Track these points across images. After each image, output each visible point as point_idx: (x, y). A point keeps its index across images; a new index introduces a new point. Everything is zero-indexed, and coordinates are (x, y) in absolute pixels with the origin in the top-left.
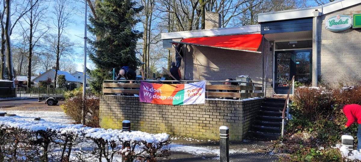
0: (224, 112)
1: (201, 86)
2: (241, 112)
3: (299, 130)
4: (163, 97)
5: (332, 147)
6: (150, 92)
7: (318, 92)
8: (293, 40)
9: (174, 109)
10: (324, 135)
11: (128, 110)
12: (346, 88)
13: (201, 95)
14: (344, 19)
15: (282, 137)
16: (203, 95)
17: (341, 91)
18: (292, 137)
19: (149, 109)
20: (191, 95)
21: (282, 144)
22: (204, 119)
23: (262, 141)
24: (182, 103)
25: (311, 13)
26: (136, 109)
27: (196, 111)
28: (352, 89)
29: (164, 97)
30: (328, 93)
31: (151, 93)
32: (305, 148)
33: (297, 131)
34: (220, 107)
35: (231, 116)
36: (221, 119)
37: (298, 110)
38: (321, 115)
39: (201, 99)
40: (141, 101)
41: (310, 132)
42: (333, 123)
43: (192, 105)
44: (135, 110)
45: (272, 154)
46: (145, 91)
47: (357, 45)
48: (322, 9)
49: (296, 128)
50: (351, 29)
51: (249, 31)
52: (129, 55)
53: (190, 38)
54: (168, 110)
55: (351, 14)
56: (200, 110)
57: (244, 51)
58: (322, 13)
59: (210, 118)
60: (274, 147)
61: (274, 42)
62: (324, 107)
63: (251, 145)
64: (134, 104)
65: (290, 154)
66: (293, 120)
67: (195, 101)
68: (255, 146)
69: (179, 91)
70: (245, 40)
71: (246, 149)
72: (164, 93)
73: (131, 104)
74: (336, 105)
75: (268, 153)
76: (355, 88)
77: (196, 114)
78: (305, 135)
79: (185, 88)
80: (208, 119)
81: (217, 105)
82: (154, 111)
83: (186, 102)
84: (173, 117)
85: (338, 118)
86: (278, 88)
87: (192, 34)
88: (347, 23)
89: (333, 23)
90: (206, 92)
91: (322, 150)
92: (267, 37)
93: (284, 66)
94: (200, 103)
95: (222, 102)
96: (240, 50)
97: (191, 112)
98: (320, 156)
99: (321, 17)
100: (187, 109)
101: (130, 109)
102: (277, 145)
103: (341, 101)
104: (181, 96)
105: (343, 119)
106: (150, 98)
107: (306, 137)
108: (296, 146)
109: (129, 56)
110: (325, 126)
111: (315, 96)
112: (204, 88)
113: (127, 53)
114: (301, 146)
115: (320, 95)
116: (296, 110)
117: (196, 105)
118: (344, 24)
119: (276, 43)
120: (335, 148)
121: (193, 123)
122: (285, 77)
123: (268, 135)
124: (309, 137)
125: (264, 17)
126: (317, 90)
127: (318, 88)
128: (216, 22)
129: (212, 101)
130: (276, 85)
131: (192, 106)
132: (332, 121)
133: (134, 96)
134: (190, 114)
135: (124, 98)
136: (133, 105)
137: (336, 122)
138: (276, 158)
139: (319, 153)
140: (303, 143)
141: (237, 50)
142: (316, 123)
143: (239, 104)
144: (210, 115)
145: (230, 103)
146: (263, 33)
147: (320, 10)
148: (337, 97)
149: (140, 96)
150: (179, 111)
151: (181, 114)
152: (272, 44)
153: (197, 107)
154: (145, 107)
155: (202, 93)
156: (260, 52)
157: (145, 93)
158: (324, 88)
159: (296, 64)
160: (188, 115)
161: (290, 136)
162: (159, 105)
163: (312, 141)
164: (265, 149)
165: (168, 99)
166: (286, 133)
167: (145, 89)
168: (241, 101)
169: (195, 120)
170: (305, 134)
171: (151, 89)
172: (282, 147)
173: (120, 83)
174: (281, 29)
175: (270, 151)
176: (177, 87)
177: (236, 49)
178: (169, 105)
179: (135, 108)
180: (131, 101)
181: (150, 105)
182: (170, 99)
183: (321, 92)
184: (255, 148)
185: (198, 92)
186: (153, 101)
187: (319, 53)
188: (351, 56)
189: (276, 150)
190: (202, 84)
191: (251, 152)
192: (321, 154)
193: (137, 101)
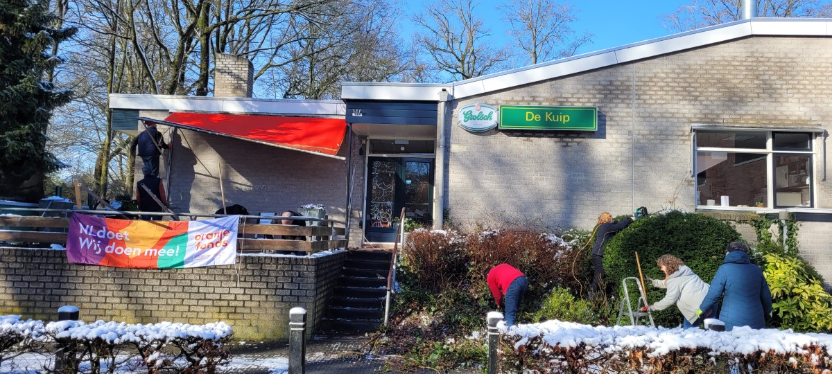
0: (277, 280)
1: (228, 226)
2: (312, 280)
3: (414, 310)
4: (132, 251)
5: (466, 337)
6: (97, 239)
7: (445, 241)
8: (402, 138)
9: (159, 277)
10: (454, 317)
11: (29, 282)
12: (488, 233)
13: (227, 245)
14: (486, 111)
15: (385, 325)
16: (232, 247)
17: (480, 238)
18: (403, 324)
19: (92, 281)
20: (203, 247)
21: (386, 339)
22: (232, 297)
23: (349, 335)
24: (182, 263)
25: (434, 94)
26: (55, 280)
27: (215, 280)
28: (496, 234)
29: (135, 249)
30: (460, 241)
31: (99, 242)
32: (426, 343)
33: (410, 313)
34: (269, 270)
35: (291, 290)
36: (269, 296)
37: (411, 273)
38: (449, 282)
39: (227, 255)
40: (71, 259)
41: (432, 313)
42: (468, 296)
43: (204, 267)
44: (52, 282)
45: (370, 358)
46: (84, 236)
47: (504, 158)
48: (453, 89)
49: (409, 307)
50: (496, 129)
51: (320, 112)
52: (28, 144)
53: (186, 114)
54: (145, 279)
55: (497, 104)
56: (222, 278)
57: (311, 152)
58: (453, 96)
59: (244, 294)
60: (372, 346)
61: (368, 138)
62: (453, 267)
63: (330, 346)
64: (51, 267)
65: (402, 355)
66: (403, 293)
67: (213, 259)
68: (337, 346)
69: (176, 236)
70: (313, 129)
71: (321, 354)
72: (134, 241)
73: (39, 268)
74: (473, 263)
75: (364, 357)
76: (501, 234)
77: (214, 287)
78: (425, 320)
79: (189, 230)
80: (240, 297)
81: (261, 268)
82: (106, 282)
83: (190, 262)
84: (156, 295)
85: (475, 286)
86: (373, 232)
87: (191, 103)
88: (491, 119)
89: (469, 116)
90: (238, 240)
91: (451, 343)
92: (356, 128)
93: (383, 186)
94: (224, 262)
95: (273, 260)
96: (303, 151)
97: (203, 284)
98: (450, 353)
99: (451, 103)
100: (192, 277)
101: (37, 281)
102: (376, 342)
103: (480, 257)
104: (178, 247)
105: (483, 287)
106: (97, 253)
107: (425, 323)
108: (410, 340)
109: (28, 147)
110: (455, 301)
111: (440, 248)
112: (234, 231)
113: (21, 139)
114: (418, 339)
115: (447, 244)
116: (408, 274)
117: (215, 267)
118: (486, 121)
119: (371, 141)
120: (471, 338)
121: (205, 306)
122: (385, 208)
123: (358, 323)
124: (431, 322)
125: (353, 91)
126: (443, 236)
127: (444, 232)
128: (241, 80)
129: (252, 258)
130: (369, 223)
131: (206, 269)
132: (466, 291)
133: (49, 249)
134: (199, 287)
135: (18, 253)
136: (46, 270)
137: (472, 294)
138: (379, 364)
139: (448, 349)
140: (420, 334)
141: (297, 150)
142: (441, 297)
143: (309, 265)
144: (245, 288)
145: (290, 262)
146: (350, 120)
147: (449, 90)
148: (474, 249)
149: (68, 248)
150: (171, 283)
151: (176, 289)
152: (364, 142)
153: (216, 272)
154: (80, 274)
155: (230, 241)
156: (344, 158)
157: (83, 239)
158: (455, 232)
159: (405, 184)
160: (195, 290)
161: (398, 323)
162: (121, 270)
163: (435, 329)
164: (358, 351)
165: (146, 254)
166: (392, 318)
167: (82, 229)
168: (312, 257)
169: (210, 300)
170: (423, 317)
171: (101, 231)
172: (386, 344)
173: (10, 215)
174: (382, 115)
175: (366, 354)
176: (168, 228)
177: (295, 147)
178: (146, 269)
179: (53, 276)
180: (42, 260)
181: (96, 268)
182: (151, 254)
183: (450, 240)
184: (338, 350)
185: (221, 239)
186: (104, 259)
187: (446, 166)
188: (495, 176)
189: (376, 350)
190: (231, 223)
191: (331, 357)
192: (451, 350)
193: (58, 260)
